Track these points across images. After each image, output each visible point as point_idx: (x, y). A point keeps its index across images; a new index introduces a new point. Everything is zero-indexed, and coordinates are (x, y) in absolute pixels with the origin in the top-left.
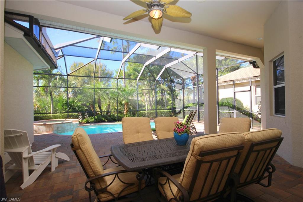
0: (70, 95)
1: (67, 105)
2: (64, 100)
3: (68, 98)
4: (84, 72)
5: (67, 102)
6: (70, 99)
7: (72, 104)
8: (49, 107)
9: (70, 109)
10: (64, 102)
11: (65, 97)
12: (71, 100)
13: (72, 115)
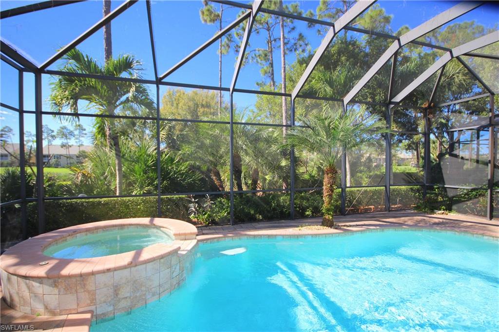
0: (163, 146)
1: (155, 170)
2: (149, 156)
3: (160, 153)
4: (186, 105)
5: (157, 163)
6: (164, 155)
7: (167, 167)
8: (113, 175)
9: (163, 180)
10: (150, 163)
11: (152, 150)
12: (164, 157)
13: (170, 199)
